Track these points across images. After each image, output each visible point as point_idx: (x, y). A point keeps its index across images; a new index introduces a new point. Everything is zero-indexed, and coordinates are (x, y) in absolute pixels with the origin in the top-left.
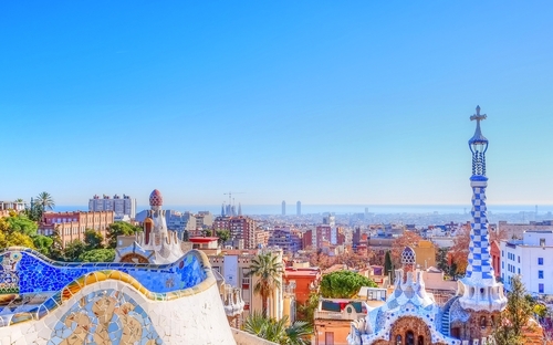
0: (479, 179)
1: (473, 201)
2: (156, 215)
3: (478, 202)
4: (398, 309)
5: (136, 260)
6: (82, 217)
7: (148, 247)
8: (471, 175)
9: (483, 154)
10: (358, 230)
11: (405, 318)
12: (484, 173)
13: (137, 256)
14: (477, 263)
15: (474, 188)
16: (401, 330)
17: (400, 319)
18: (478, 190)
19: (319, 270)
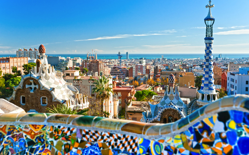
0: (209, 39)
1: (206, 51)
2: (42, 58)
3: (208, 51)
4: (165, 106)
5: (31, 81)
6: (11, 60)
7: (38, 75)
8: (205, 37)
9: (211, 26)
10: (157, 67)
11: (168, 110)
12: (212, 36)
13: (32, 79)
14: (206, 82)
15: (206, 44)
16: (166, 116)
17: (166, 110)
18: (208, 45)
19: (133, 87)
